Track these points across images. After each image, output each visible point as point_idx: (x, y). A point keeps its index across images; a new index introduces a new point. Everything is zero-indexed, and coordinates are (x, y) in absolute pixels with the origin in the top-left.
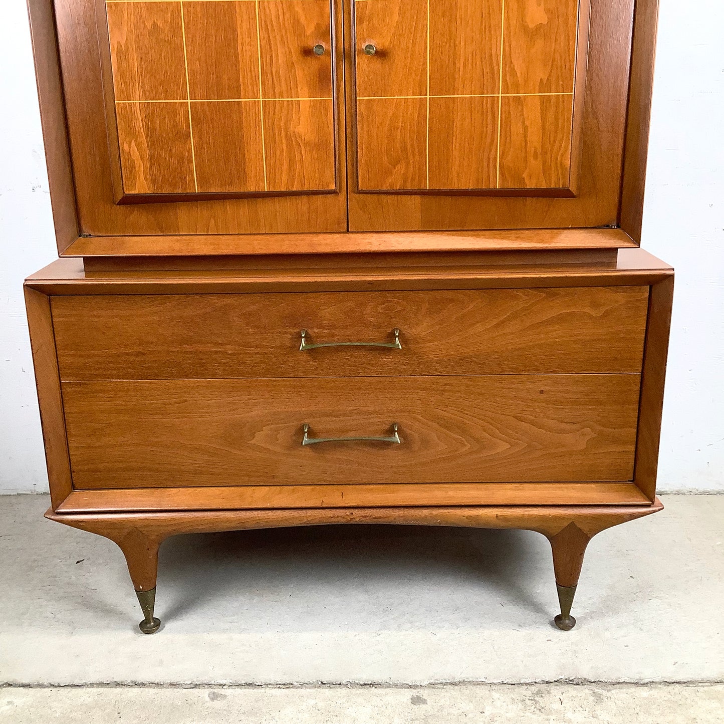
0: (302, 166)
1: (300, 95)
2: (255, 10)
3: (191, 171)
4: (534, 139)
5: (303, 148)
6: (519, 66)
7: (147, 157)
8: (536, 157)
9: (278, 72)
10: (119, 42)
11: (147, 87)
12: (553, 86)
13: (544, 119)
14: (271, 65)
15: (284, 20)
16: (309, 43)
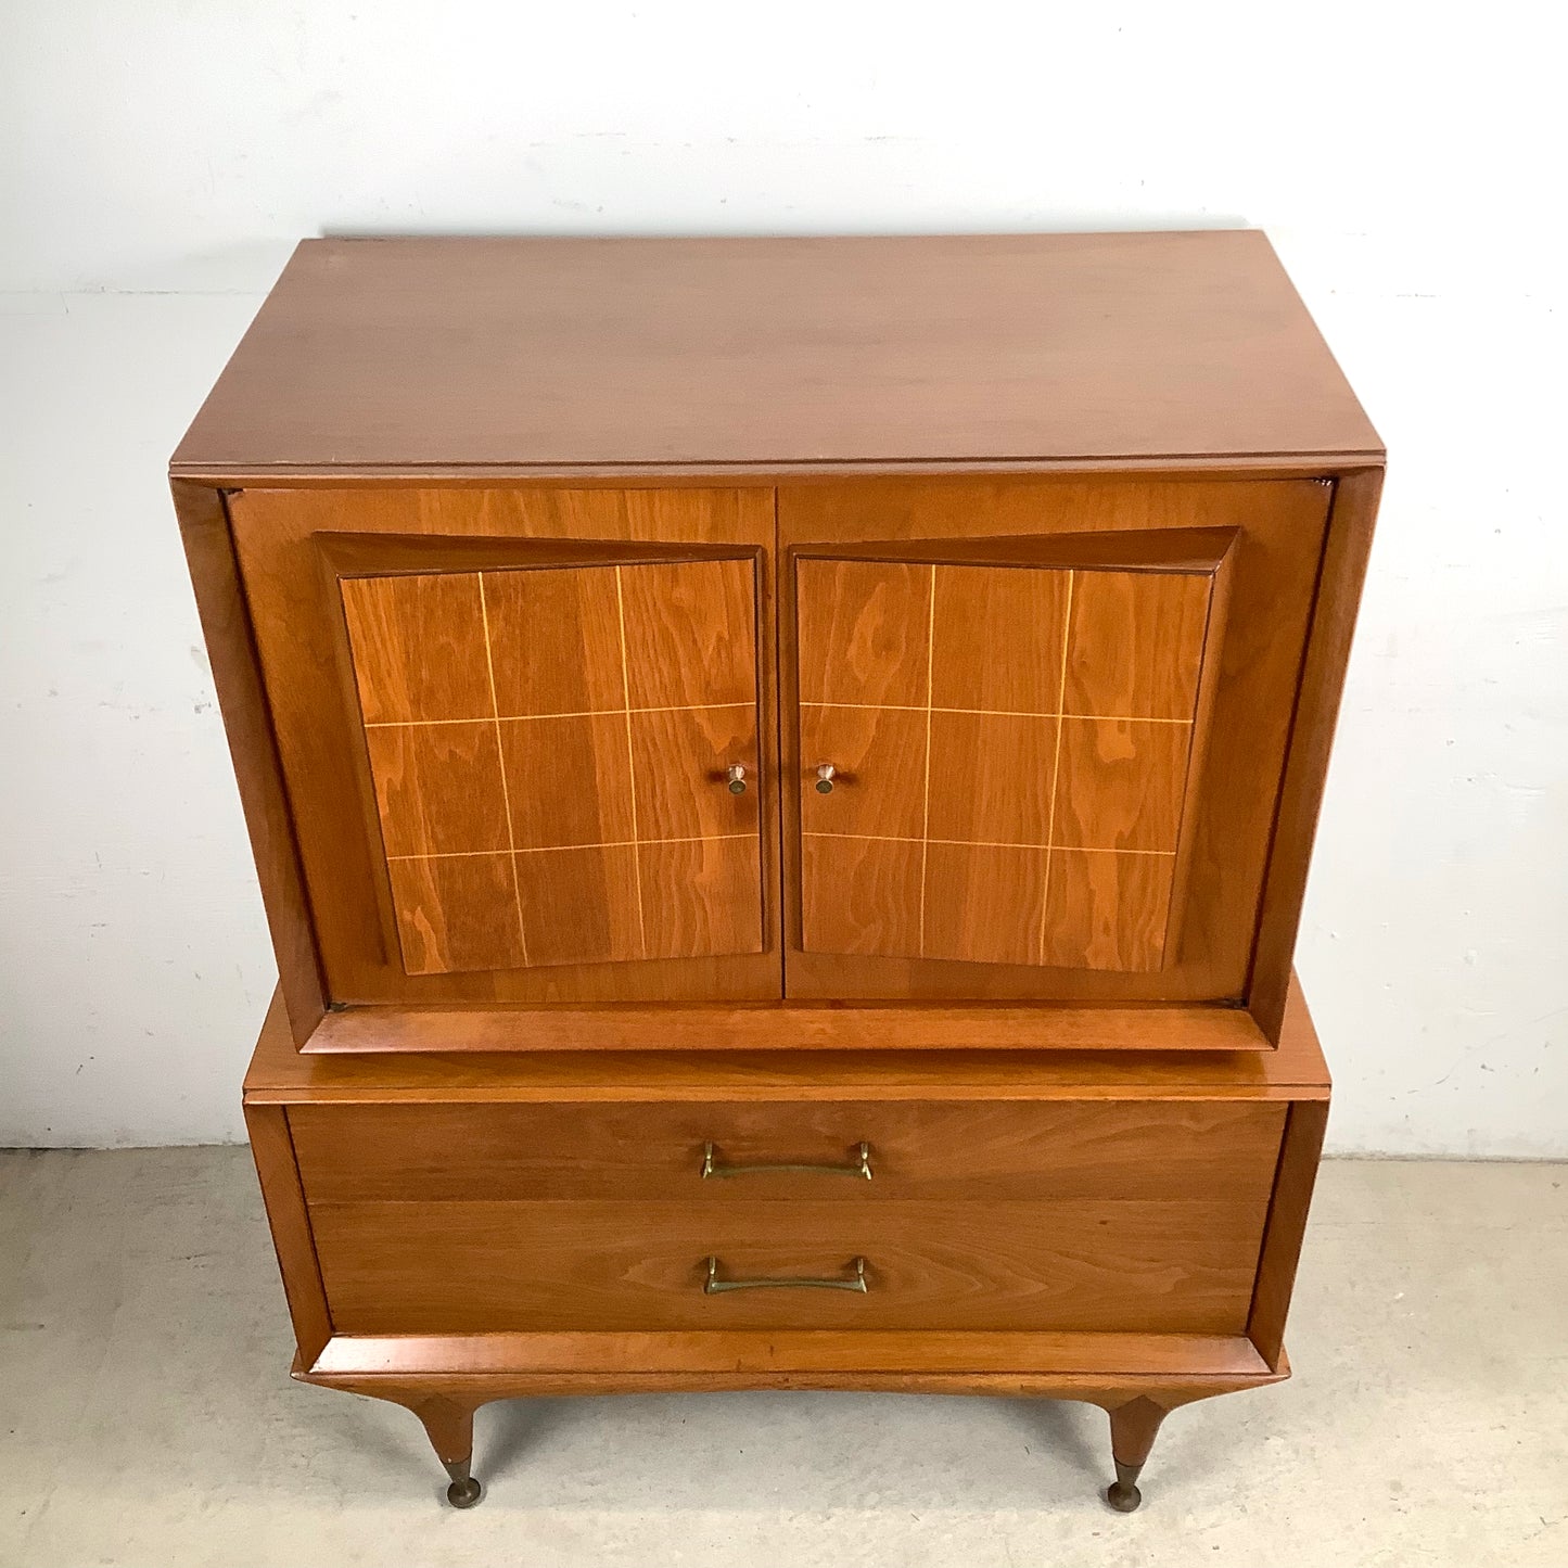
0: (706, 927)
1: (703, 833)
2: (625, 725)
3: (518, 942)
4: (1106, 907)
5: (707, 903)
6: (1082, 810)
7: (443, 926)
8: (1106, 930)
9: (664, 805)
10: (390, 780)
11: (441, 837)
12: (1141, 842)
13: (1122, 883)
14: (654, 796)
15: (675, 736)
16: (720, 764)
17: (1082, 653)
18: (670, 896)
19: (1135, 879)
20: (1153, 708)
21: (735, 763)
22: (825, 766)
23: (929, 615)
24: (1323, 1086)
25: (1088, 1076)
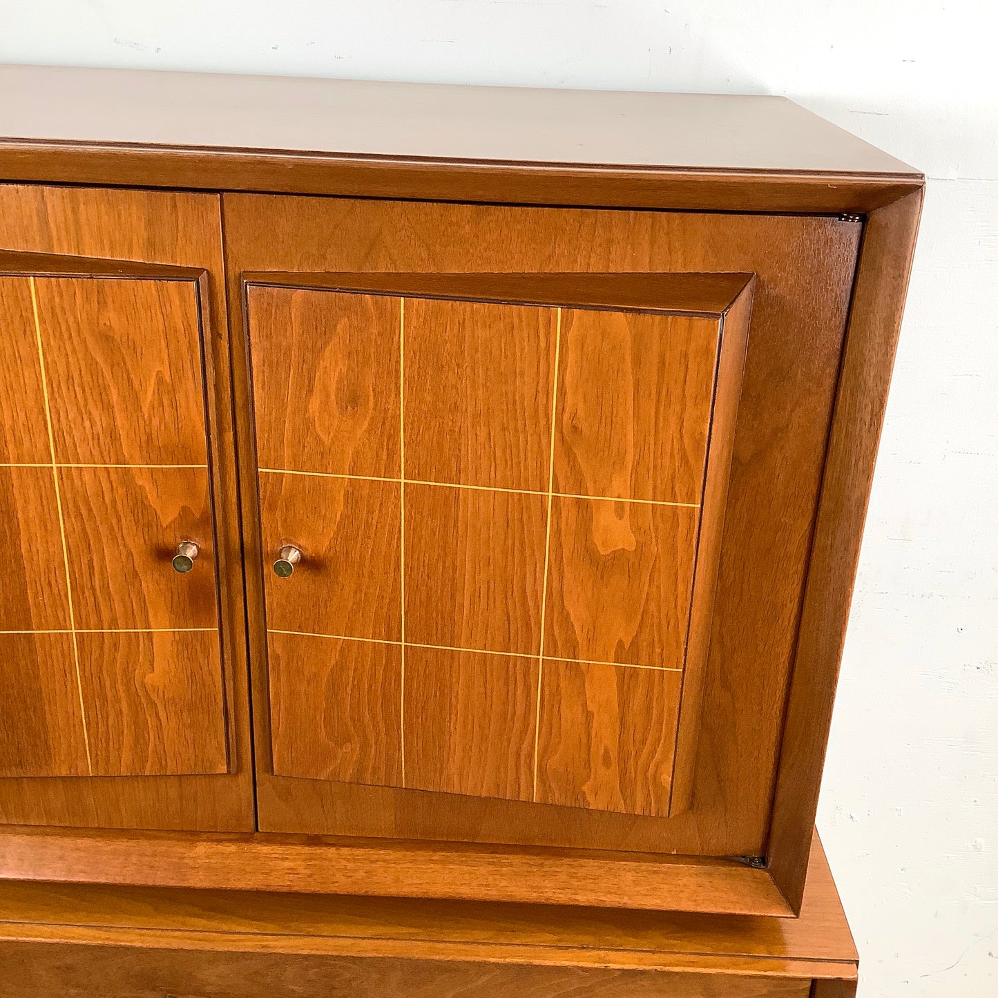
0: (161, 739)
1: (152, 624)
2: (52, 482)
4: (605, 735)
5: (160, 708)
6: (577, 611)
8: (606, 761)
9: (105, 586)
12: (644, 655)
13: (624, 704)
14: (91, 575)
15: (114, 501)
16: (169, 539)
17: (574, 417)
18: (118, 700)
19: (638, 700)
20: (655, 488)
21: (187, 539)
22: (290, 547)
23: (398, 362)
24: (850, 962)
25: (587, 939)
